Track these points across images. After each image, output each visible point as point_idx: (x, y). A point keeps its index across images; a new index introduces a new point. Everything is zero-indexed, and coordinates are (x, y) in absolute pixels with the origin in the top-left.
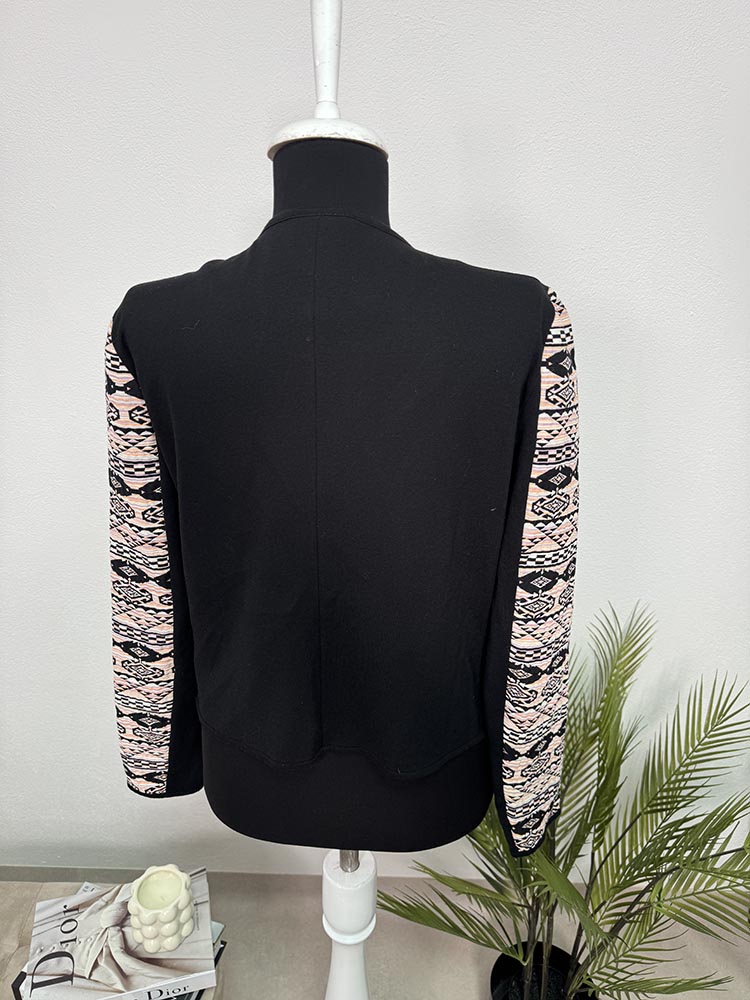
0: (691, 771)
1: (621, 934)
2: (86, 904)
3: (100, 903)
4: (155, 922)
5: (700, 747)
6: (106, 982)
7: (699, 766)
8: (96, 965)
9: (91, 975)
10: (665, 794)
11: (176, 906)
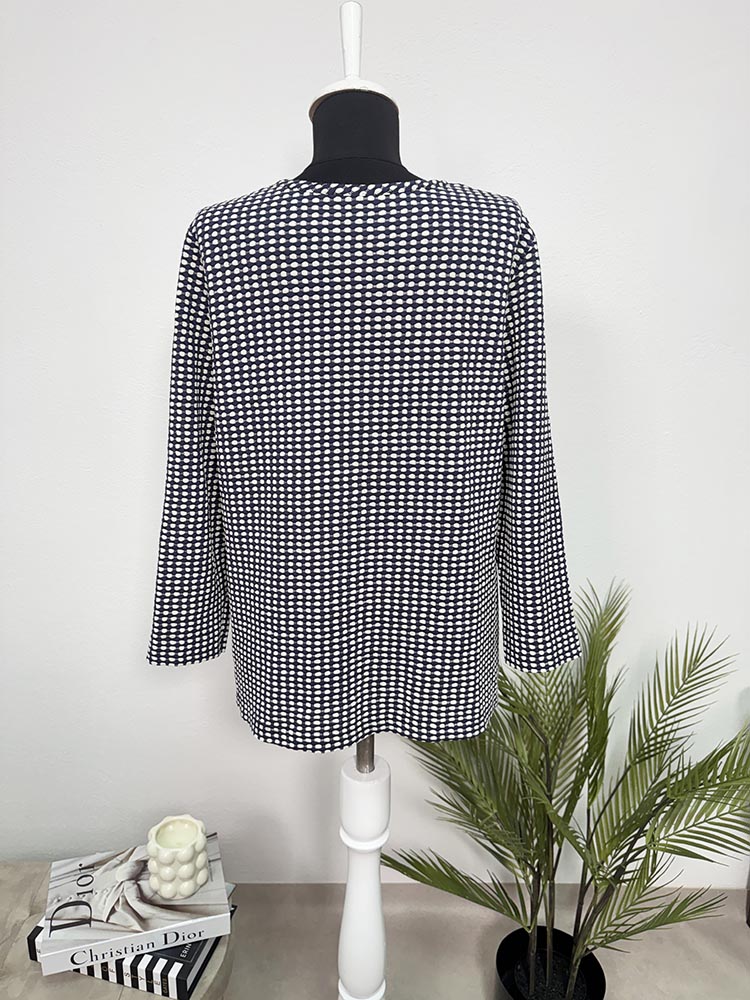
0: (676, 715)
2: (100, 863)
3: (115, 861)
5: (679, 694)
6: (124, 924)
7: (681, 710)
8: (113, 911)
9: (108, 918)
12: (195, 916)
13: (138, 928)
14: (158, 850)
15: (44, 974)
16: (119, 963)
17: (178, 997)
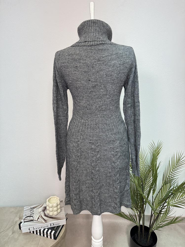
0: (173, 173)
2: (36, 207)
3: (39, 207)
4: (52, 207)
5: (175, 168)
6: (41, 221)
8: (38, 218)
9: (37, 220)
11: (57, 203)
12: (57, 220)
13: (44, 222)
14: (49, 204)
15: (23, 233)
16: (40, 230)
17: (54, 239)
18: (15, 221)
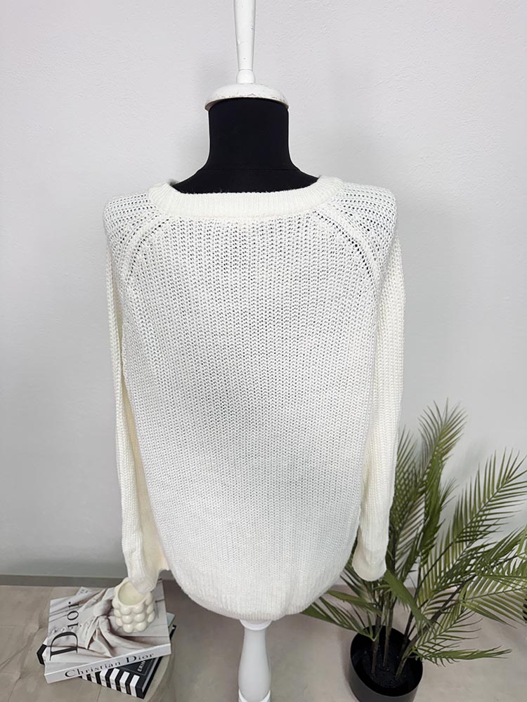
0: (487, 515)
1: (439, 621)
2: (83, 601)
3: (93, 600)
4: (129, 614)
5: (493, 499)
6: (99, 651)
7: (492, 511)
8: (92, 640)
9: (89, 646)
10: (468, 530)
11: (144, 603)
13: (108, 654)
14: (120, 606)
16: (98, 674)
17: (137, 696)
18: (29, 633)
